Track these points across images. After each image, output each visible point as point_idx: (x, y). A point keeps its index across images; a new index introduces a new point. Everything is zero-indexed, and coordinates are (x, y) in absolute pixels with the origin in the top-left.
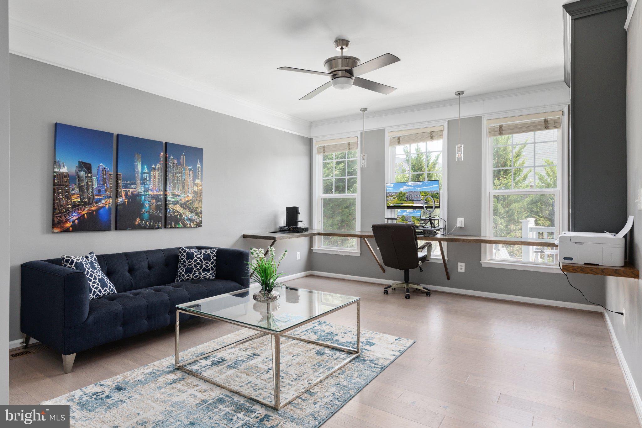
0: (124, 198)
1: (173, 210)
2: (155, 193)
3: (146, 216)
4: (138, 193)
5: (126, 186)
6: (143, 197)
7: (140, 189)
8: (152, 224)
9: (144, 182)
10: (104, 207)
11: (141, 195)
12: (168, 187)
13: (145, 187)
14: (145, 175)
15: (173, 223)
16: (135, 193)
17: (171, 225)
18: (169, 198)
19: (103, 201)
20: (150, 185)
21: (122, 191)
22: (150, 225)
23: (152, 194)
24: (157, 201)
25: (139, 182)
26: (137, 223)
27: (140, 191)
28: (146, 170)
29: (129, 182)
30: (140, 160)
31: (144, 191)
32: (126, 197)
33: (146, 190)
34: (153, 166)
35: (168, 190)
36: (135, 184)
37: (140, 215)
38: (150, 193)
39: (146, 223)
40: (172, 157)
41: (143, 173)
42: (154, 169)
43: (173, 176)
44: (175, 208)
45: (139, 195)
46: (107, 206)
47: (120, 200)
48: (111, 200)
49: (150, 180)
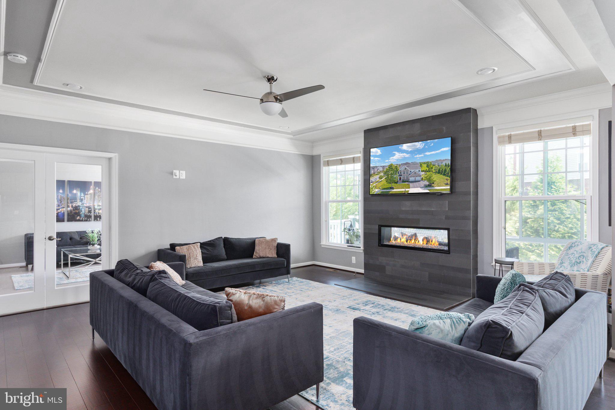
0: (71, 208)
1: (98, 212)
2: (88, 205)
3: (83, 215)
4: (78, 205)
5: (72, 203)
6: (81, 207)
7: (79, 203)
8: (86, 219)
9: (81, 200)
10: (61, 212)
11: (80, 206)
12: (95, 202)
13: (82, 203)
14: (82, 198)
15: (98, 219)
16: (77, 205)
17: (97, 220)
18: (96, 207)
19: (60, 210)
20: (85, 201)
21: (70, 205)
22: (85, 219)
23: (86, 205)
24: (89, 209)
25: (79, 200)
26: (78, 219)
27: (79, 204)
28: (82, 195)
29: (73, 201)
30: (79, 191)
31: (82, 204)
32: (72, 208)
33: (83, 204)
34: (87, 193)
35: (95, 203)
36: (76, 201)
37: (80, 215)
38: (85, 205)
39: (83, 219)
40: (97, 188)
41: (80, 196)
42: (87, 194)
43: (98, 196)
44: (99, 212)
45: (79, 206)
46: (62, 212)
47: (69, 209)
48: (64, 209)
49: (84, 199)
